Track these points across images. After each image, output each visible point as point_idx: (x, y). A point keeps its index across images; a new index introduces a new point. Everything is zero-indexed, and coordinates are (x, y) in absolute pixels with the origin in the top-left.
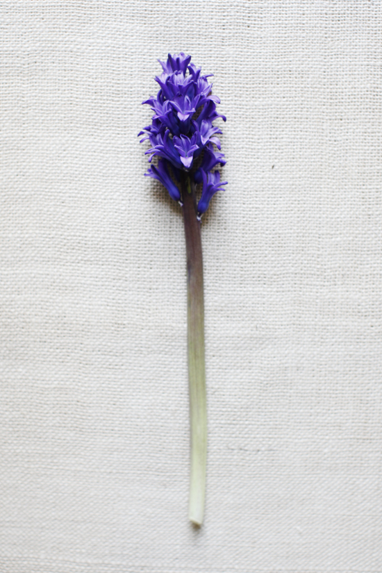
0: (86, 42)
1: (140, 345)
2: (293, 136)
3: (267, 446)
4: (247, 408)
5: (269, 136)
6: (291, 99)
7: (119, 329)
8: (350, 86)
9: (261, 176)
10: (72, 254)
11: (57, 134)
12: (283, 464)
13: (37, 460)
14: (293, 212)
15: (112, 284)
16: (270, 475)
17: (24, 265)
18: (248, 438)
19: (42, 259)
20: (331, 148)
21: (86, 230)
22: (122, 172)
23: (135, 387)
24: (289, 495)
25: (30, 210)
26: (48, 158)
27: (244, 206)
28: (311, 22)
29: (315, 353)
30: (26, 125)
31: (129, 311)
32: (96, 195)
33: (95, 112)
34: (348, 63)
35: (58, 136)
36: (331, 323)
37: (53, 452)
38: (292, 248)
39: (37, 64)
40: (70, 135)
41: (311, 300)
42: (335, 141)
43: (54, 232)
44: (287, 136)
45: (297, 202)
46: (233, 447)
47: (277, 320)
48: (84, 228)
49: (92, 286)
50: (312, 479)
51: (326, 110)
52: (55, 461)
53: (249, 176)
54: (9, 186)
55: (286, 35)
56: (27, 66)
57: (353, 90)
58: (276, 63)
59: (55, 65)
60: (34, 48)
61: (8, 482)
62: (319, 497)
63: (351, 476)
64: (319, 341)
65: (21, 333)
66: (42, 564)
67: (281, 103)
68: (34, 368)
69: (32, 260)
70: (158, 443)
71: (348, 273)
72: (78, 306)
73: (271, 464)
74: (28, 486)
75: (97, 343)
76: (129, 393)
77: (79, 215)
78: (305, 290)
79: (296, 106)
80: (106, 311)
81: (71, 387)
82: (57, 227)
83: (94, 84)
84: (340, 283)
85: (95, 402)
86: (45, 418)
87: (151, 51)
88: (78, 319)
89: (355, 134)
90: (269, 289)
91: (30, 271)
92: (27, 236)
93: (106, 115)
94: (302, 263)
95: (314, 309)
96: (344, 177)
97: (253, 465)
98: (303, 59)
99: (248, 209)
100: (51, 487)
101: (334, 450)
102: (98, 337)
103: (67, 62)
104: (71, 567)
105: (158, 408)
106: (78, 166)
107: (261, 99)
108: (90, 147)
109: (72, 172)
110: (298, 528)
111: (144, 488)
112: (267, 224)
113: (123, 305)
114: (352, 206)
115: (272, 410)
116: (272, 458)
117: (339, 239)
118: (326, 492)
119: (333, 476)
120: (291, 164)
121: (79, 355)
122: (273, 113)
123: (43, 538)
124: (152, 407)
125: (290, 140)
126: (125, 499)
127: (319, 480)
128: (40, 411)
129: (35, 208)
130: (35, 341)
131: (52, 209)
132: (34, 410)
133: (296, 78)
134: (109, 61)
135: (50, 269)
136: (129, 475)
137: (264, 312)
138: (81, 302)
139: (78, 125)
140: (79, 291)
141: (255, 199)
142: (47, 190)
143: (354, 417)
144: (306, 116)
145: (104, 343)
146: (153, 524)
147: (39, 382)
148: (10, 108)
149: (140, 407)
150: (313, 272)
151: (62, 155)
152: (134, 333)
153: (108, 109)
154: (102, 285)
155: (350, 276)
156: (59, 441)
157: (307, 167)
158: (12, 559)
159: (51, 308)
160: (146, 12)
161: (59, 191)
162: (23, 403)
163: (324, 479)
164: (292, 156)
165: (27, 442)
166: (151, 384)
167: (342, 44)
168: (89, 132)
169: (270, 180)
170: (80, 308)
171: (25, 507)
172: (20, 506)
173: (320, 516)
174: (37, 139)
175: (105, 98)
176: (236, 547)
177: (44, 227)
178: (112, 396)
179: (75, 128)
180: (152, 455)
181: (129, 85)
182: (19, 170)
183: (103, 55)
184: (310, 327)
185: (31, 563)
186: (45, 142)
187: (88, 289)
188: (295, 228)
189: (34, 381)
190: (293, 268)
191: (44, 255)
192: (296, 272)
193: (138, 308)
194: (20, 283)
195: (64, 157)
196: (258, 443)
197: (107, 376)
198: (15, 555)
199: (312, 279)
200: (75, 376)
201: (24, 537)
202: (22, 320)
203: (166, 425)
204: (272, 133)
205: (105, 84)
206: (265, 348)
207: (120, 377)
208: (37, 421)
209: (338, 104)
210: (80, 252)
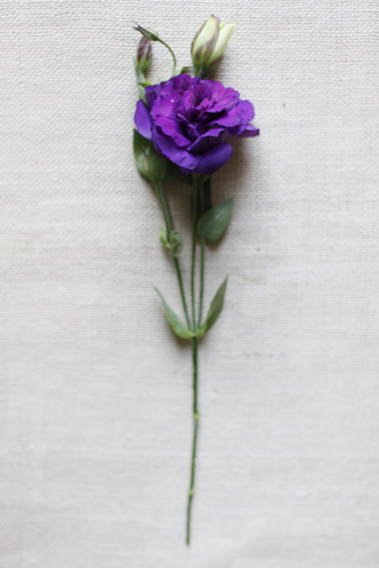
2: (302, 77)
5: (280, 77)
8: (354, 31)
34: (352, 10)
39: (69, 15)
42: (340, 81)
51: (332, 54)
56: (59, 17)
57: (356, 35)
58: (287, 11)
59: (84, 15)
83: (121, 32)
107: (273, 44)
108: (119, 90)
125: (299, 81)
133: (305, 24)
204: (283, 74)
209: (344, 47)
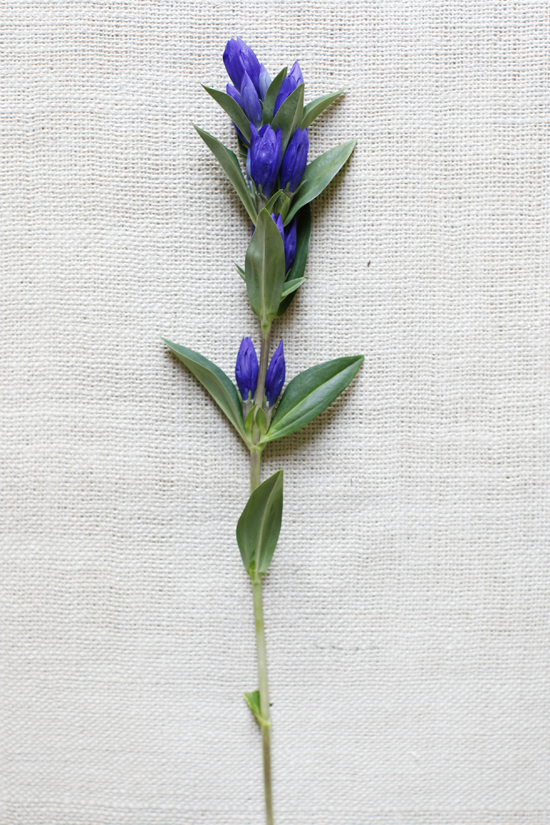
0: (111, 99)
1: (194, 509)
3: (368, 642)
4: (341, 592)
6: (391, 171)
7: (165, 488)
9: (352, 277)
10: (99, 388)
11: (75, 226)
12: (391, 667)
13: (58, 668)
14: (396, 325)
15: (154, 427)
16: (373, 683)
17: (33, 405)
18: (343, 632)
19: (58, 396)
20: (446, 237)
21: (117, 355)
22: (165, 275)
23: (188, 566)
24: (400, 709)
25: (41, 329)
26: (63, 259)
27: (330, 317)
28: (417, 65)
29: (432, 514)
30: (32, 214)
31: (178, 463)
32: (130, 306)
33: (126, 195)
35: (77, 228)
36: (453, 474)
37: (78, 658)
38: (396, 374)
40: (92, 226)
41: (425, 443)
43: (74, 359)
44: (387, 222)
45: (402, 311)
46: (322, 645)
47: (378, 471)
48: (114, 352)
49: (127, 431)
50: (431, 686)
52: (82, 669)
53: (336, 277)
54: (12, 297)
55: (383, 85)
60: (41, 108)
61: (18, 699)
62: (441, 711)
63: (484, 681)
64: (436, 499)
65: (32, 496)
66: (67, 810)
67: (378, 177)
68: (51, 544)
69: (44, 397)
70: (221, 642)
71: (474, 405)
72: (108, 458)
73: (375, 667)
74: (46, 704)
75: (136, 508)
76: (180, 575)
77: (107, 334)
78: (415, 429)
79: (399, 181)
80: (147, 464)
81: (102, 568)
82: (77, 352)
84: (462, 419)
85: (134, 587)
86: (67, 612)
87: (200, 110)
88: (109, 476)
89: (480, 217)
90: (367, 430)
91: (43, 412)
92: (37, 364)
93: (140, 198)
94: (411, 394)
95: (429, 456)
96: (465, 275)
97: (350, 668)
98: (407, 117)
99: (337, 322)
100: (77, 705)
101: (459, 646)
102: (137, 499)
103: (86, 126)
104: (106, 813)
105: (220, 593)
106: (103, 268)
109: (96, 276)
110: (414, 753)
111: (204, 704)
112: (362, 342)
113: (169, 456)
114: (478, 315)
115: (375, 593)
116: (375, 659)
117: (459, 360)
118: (450, 704)
119: (459, 682)
120: (393, 259)
121: (111, 524)
122: (366, 190)
123: (67, 775)
124: (212, 593)
126: (177, 718)
127: (440, 688)
128: (59, 602)
129: (47, 327)
130: (51, 508)
131: (70, 328)
132: (52, 601)
134: (143, 125)
135: (69, 409)
136: (183, 686)
137: (361, 461)
138: (113, 452)
139: (103, 213)
140: (110, 438)
141: (345, 308)
142: (62, 302)
143: (487, 601)
144: (412, 194)
145: (145, 508)
146: (216, 753)
147: (57, 562)
148: (10, 191)
149: (195, 593)
150: (426, 406)
151: (83, 254)
152: (186, 492)
153: (143, 190)
154: (141, 430)
155: (476, 410)
156: (87, 642)
157: (414, 263)
158: (25, 804)
159: (72, 461)
160: (192, 57)
161: (78, 302)
162: (36, 592)
163: (447, 686)
164: (394, 249)
165: (43, 645)
166: (211, 562)
167: (459, 95)
168: (119, 221)
169: (365, 281)
170: (112, 460)
171: (41, 733)
172: (34, 732)
173: (444, 736)
174: (47, 232)
175: (139, 175)
176: (330, 781)
177: (60, 352)
178: (158, 579)
179: (100, 217)
180: (213, 657)
181: (172, 157)
182: (24, 275)
183: (136, 116)
184: (424, 480)
185: (52, 809)
186: (59, 236)
187: (122, 435)
188: (401, 346)
189: (51, 562)
190: (399, 401)
191: (60, 391)
192: (403, 405)
193: (190, 459)
194: (29, 428)
195: (86, 256)
196: (356, 639)
197: (151, 552)
198: (29, 800)
199: (425, 415)
200: (107, 554)
201: (41, 774)
202: (33, 479)
203: (231, 616)
205: (139, 156)
206: (364, 510)
207: (167, 553)
208: (55, 615)
210: (109, 384)
